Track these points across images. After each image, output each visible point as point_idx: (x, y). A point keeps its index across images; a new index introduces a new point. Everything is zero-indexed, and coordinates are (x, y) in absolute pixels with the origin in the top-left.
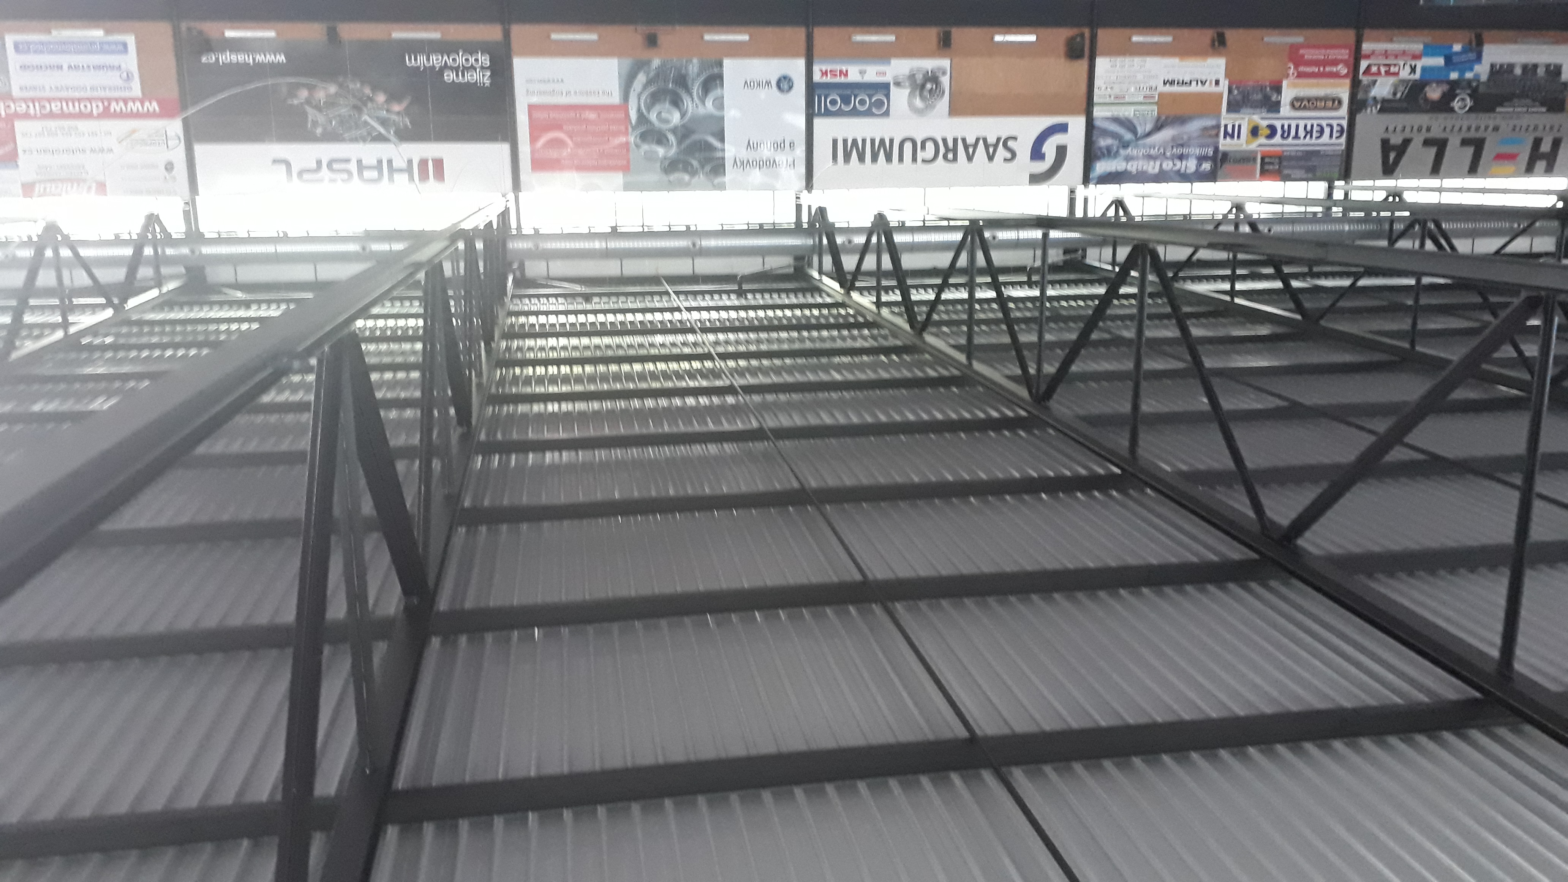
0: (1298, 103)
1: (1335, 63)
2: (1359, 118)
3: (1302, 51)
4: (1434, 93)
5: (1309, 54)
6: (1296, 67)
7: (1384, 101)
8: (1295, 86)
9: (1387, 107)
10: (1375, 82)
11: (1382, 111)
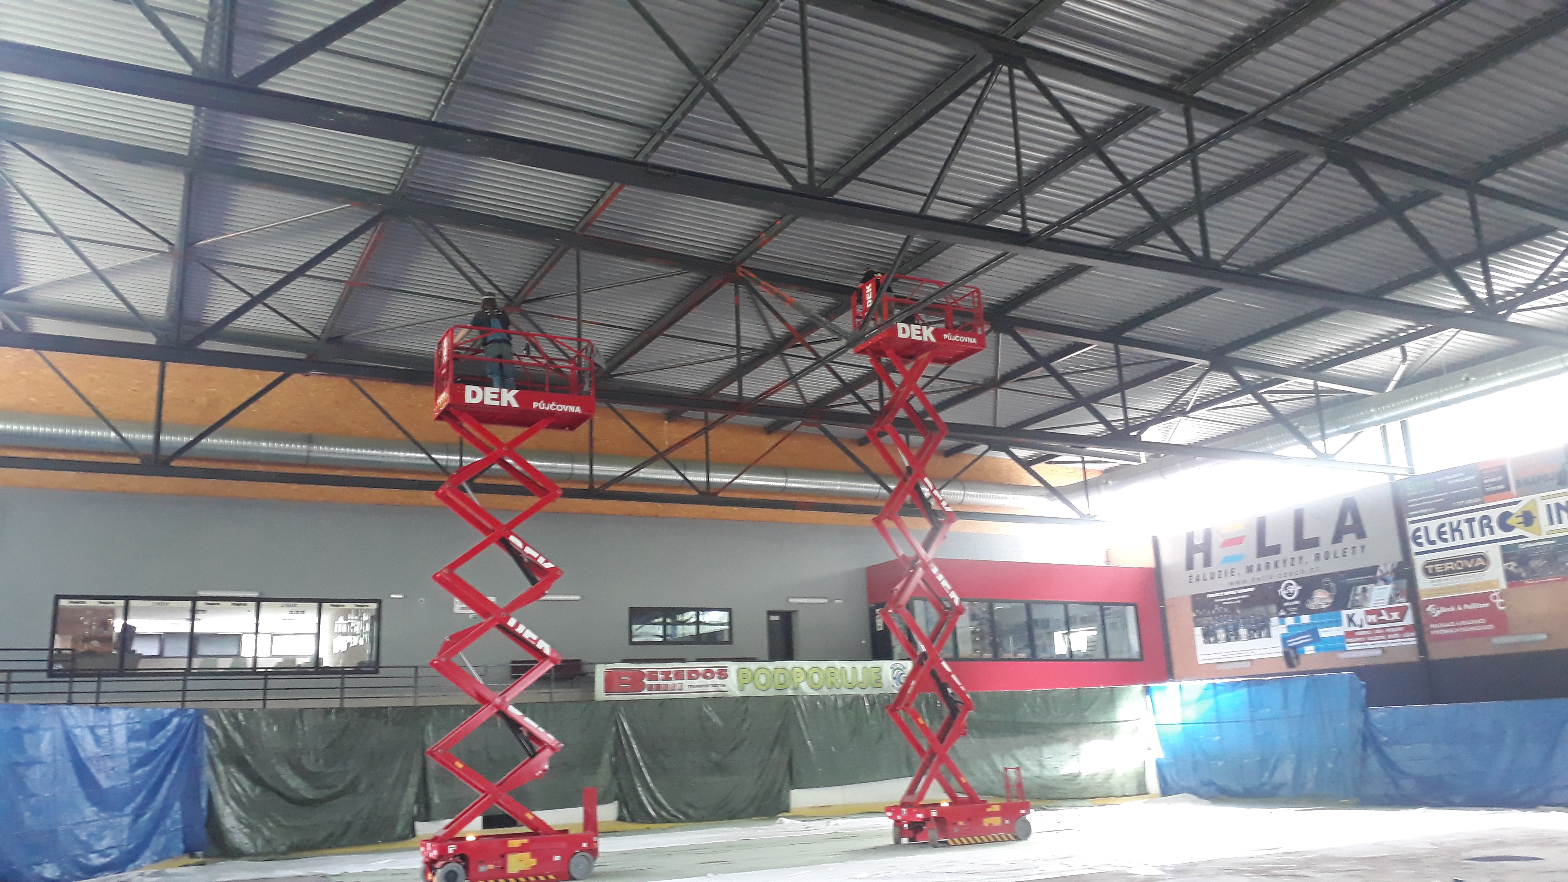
0: (1477, 563)
1: (1444, 618)
2: (1398, 557)
3: (1491, 627)
4: (1321, 598)
5: (1480, 625)
6: (1493, 605)
7: (1374, 581)
8: (1488, 583)
9: (1370, 575)
10: (1391, 600)
11: (1375, 569)
